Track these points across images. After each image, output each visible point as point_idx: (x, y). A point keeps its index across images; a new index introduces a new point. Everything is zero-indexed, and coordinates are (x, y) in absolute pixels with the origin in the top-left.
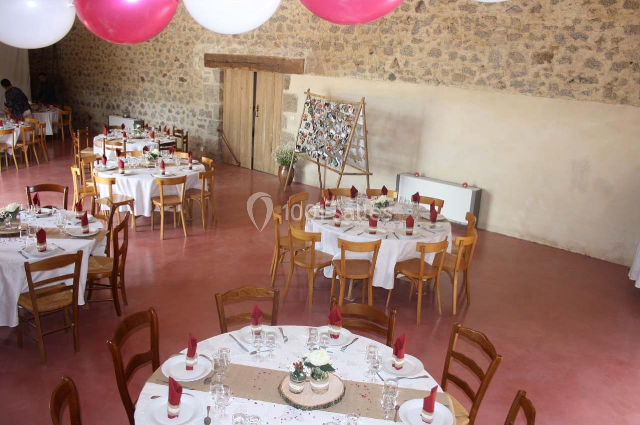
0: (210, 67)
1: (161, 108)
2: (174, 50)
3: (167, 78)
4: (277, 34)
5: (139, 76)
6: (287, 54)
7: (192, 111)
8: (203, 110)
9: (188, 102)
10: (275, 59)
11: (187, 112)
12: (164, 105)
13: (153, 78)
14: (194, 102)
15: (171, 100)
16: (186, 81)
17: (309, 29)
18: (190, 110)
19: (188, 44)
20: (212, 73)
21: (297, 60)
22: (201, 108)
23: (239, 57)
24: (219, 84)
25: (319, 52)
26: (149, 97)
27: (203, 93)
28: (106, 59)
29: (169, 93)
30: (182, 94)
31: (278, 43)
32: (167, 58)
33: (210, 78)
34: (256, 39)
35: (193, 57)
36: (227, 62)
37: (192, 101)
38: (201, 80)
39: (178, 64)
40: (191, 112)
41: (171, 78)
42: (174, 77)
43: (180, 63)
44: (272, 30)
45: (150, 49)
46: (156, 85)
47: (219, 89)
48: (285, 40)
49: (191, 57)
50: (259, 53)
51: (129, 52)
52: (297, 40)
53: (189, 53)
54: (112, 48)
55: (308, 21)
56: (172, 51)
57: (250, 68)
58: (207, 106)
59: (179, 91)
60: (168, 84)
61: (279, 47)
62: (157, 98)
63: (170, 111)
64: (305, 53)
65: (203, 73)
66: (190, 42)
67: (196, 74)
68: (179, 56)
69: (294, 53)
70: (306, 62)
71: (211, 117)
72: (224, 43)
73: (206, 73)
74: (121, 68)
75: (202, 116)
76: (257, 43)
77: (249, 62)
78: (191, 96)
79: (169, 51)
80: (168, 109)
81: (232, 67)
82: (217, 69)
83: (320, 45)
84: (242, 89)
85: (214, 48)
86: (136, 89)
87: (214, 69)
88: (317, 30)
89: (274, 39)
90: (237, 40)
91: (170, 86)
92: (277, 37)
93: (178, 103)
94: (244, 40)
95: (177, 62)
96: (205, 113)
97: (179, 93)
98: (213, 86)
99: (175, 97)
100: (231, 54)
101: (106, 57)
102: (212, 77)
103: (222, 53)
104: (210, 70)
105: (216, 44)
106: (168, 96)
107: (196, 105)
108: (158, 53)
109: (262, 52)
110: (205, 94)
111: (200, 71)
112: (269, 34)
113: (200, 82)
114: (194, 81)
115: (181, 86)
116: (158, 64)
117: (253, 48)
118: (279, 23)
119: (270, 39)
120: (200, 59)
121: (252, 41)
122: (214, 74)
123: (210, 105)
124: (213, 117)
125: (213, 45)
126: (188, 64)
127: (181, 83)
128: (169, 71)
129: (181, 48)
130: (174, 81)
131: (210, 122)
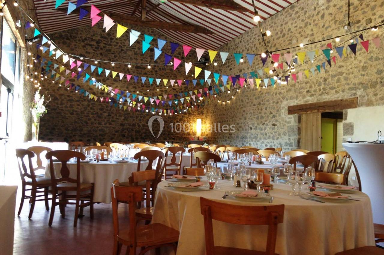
0: (292, 114)
1: (260, 144)
2: (269, 108)
3: (265, 125)
4: (336, 85)
5: (248, 127)
6: (344, 96)
7: (280, 144)
8: (287, 142)
9: (278, 138)
10: (336, 101)
11: (276, 145)
12: (263, 142)
13: (256, 127)
14: (281, 138)
15: (267, 138)
16: (276, 125)
17: (360, 76)
18: (278, 143)
19: (278, 103)
21: (352, 99)
22: (285, 141)
23: (310, 104)
24: (297, 124)
25: (369, 90)
26: (254, 138)
27: (286, 131)
28: (231, 120)
30: (274, 133)
31: (338, 90)
32: (265, 113)
33: (291, 121)
34: (322, 91)
35: (281, 110)
36: (303, 109)
37: (279, 138)
38: (285, 123)
39: (271, 116)
41: (267, 125)
42: (269, 124)
43: (273, 115)
44: (333, 83)
45: (255, 110)
46: (259, 131)
47: (297, 127)
48: (343, 87)
49: (279, 110)
50: (324, 99)
51: (243, 113)
52: (352, 86)
53: (278, 108)
54: (235, 113)
55: (359, 71)
56: (268, 108)
57: (318, 110)
58: (289, 139)
59: (272, 132)
60: (265, 129)
61: (338, 93)
62: (258, 138)
63: (266, 146)
64: (357, 93)
65: (287, 118)
66: (279, 101)
67: (283, 120)
68: (272, 111)
69: (349, 95)
70: (359, 99)
71: (292, 146)
72: (300, 97)
73: (289, 118)
74: (239, 123)
75: (286, 146)
76: (322, 93)
77: (317, 106)
78: (279, 135)
79: (266, 109)
80: (265, 144)
81: (306, 111)
82: (296, 114)
83: (369, 85)
84: (313, 125)
85: (294, 102)
86: (246, 134)
87: (294, 115)
88: (366, 76)
89: (335, 88)
90: (309, 94)
91: (267, 130)
92: (336, 87)
93: (271, 139)
94: (314, 93)
95: (271, 115)
96: (288, 144)
97: (272, 133)
98: (293, 126)
99: (270, 136)
100: (305, 104)
101: (231, 119)
102: (293, 120)
103: (299, 104)
104: (292, 116)
105: (295, 99)
106: (265, 136)
107: (282, 139)
108: (260, 111)
109: (326, 98)
110: (288, 132)
111: (285, 118)
112: (331, 86)
113: (285, 125)
114: (281, 125)
115: (273, 129)
116: (260, 118)
117: (320, 97)
118: (338, 77)
119: (332, 88)
120: (285, 110)
121: (319, 93)
122: (294, 118)
123: (291, 138)
124: (293, 146)
125: (293, 100)
126: (277, 115)
127: (273, 127)
128: (266, 121)
129: (273, 106)
130: (269, 127)
131: (291, 149)
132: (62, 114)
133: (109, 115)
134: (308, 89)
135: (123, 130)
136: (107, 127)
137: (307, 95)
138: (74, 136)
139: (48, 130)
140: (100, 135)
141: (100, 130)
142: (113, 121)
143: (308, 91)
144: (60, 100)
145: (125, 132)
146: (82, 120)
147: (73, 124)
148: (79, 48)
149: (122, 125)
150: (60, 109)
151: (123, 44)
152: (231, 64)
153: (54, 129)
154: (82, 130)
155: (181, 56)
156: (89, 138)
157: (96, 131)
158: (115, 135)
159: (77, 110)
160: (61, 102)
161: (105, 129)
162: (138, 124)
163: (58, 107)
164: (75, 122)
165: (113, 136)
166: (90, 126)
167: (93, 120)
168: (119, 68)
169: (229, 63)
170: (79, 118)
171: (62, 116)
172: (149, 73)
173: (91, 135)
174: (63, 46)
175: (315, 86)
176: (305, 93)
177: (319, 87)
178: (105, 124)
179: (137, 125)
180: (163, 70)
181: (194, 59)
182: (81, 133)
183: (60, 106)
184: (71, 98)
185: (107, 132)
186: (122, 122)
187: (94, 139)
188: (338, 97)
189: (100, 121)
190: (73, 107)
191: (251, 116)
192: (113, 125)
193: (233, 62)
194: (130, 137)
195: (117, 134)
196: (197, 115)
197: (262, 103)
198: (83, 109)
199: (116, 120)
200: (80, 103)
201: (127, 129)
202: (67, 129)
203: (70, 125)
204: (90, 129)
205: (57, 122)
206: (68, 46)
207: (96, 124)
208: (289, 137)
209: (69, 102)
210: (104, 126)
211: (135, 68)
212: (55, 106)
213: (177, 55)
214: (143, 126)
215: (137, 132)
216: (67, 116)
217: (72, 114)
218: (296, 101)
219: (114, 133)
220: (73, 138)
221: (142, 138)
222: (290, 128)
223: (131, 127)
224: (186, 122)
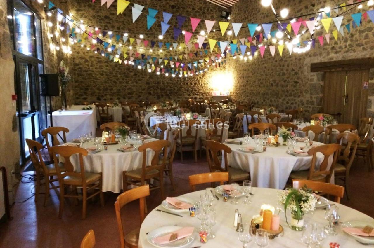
0: (315, 72)
3: (286, 82)
4: (364, 41)
5: (270, 83)
6: (372, 54)
9: (299, 96)
10: (363, 59)
11: (298, 103)
12: (284, 99)
13: (278, 84)
15: (288, 96)
16: (298, 83)
19: (300, 59)
20: (316, 75)
22: (307, 99)
23: (335, 62)
24: (320, 82)
26: (275, 95)
27: (309, 90)
29: (287, 91)
30: (295, 91)
31: (365, 47)
32: (287, 70)
34: (348, 47)
35: (303, 67)
36: (327, 67)
37: (301, 95)
38: (308, 81)
39: (293, 73)
40: (301, 102)
42: (290, 81)
43: (295, 72)
44: (360, 39)
45: (277, 66)
46: (280, 88)
48: (371, 44)
49: (302, 67)
50: (350, 57)
53: (301, 65)
56: (290, 65)
57: (343, 68)
58: (311, 97)
59: (294, 89)
60: (287, 86)
61: (366, 50)
62: (280, 95)
67: (305, 78)
68: (294, 68)
71: (314, 104)
72: (324, 54)
73: (311, 76)
74: (260, 79)
75: (308, 104)
76: (348, 50)
77: (342, 64)
78: (301, 93)
79: (288, 66)
80: (286, 102)
81: (330, 69)
82: (319, 72)
84: (337, 84)
85: (318, 59)
86: (267, 91)
87: (317, 73)
89: (362, 45)
90: (334, 51)
91: (288, 87)
92: (364, 43)
93: (293, 97)
94: (339, 50)
96: (310, 102)
97: (294, 91)
98: (316, 84)
99: (291, 94)
100: (329, 61)
102: (315, 78)
103: (323, 61)
104: (315, 74)
105: (319, 56)
106: (286, 93)
107: (304, 97)
108: (282, 67)
109: (352, 56)
110: (310, 90)
111: (308, 75)
112: (359, 42)
113: (307, 82)
115: (294, 86)
116: (281, 74)
117: (345, 54)
118: (366, 32)
119: (359, 45)
120: (308, 67)
121: (344, 50)
123: (313, 96)
125: (317, 57)
126: (300, 72)
127: (295, 84)
128: (288, 78)
129: (296, 62)
130: (291, 84)
131: (313, 108)
132: (93, 75)
133: (135, 75)
134: (333, 45)
135: (149, 88)
136: (134, 86)
137: (332, 51)
138: (106, 95)
139: (82, 91)
140: (129, 94)
141: (128, 89)
142: (139, 80)
143: (333, 48)
144: (90, 62)
145: (151, 90)
146: (111, 80)
147: (104, 84)
148: (103, 10)
149: (148, 83)
150: (91, 71)
151: (145, 3)
152: (252, 18)
153: (87, 89)
154: (112, 90)
155: (203, 11)
156: (119, 97)
157: (125, 90)
158: (142, 93)
159: (106, 70)
160: (91, 64)
161: (133, 88)
162: (162, 81)
163: (89, 68)
164: (106, 82)
165: (140, 94)
166: (119, 85)
167: (121, 80)
168: (142, 27)
169: (250, 16)
170: (108, 79)
171: (93, 77)
172: (171, 31)
173: (121, 94)
174: (88, 9)
175: (341, 42)
176: (329, 49)
177: (345, 44)
178: (132, 83)
179: (162, 83)
180: (185, 26)
181: (215, 13)
182: (111, 93)
183: (91, 68)
184: (100, 60)
185: (135, 90)
186: (147, 80)
187: (123, 97)
188: (366, 55)
189: (128, 80)
190: (102, 68)
191: (272, 73)
192: (139, 83)
193: (255, 16)
194: (156, 95)
195: (144, 92)
196: (219, 71)
197: (284, 59)
198: (111, 70)
199: (142, 79)
200: (109, 64)
201: (153, 87)
203: (101, 85)
204: (119, 88)
205: (89, 83)
206: (94, 9)
207: (124, 83)
209: (98, 63)
210: (131, 84)
211: (158, 26)
212: (86, 68)
213: (198, 10)
214: (168, 83)
215: (162, 89)
216: (97, 76)
217: (102, 74)
218: (320, 58)
219: (140, 91)
220: (105, 97)
221: (167, 95)
222: (313, 86)
223: (156, 85)
224: (209, 78)
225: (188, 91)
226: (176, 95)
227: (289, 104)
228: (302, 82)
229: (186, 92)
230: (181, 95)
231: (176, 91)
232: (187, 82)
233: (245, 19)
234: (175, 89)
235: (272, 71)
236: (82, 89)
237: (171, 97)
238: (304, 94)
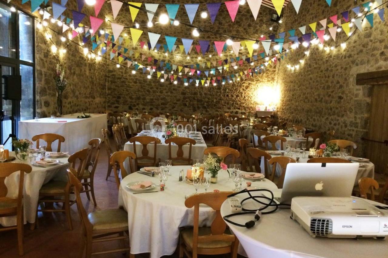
0: (360, 84)
1: (324, 122)
2: (337, 75)
3: (331, 97)
5: (314, 98)
8: (352, 121)
9: (343, 116)
11: (341, 124)
13: (322, 99)
14: (347, 115)
15: (331, 114)
16: (342, 98)
19: (346, 68)
20: (361, 89)
22: (351, 120)
23: (384, 72)
24: (366, 98)
26: (318, 113)
27: (353, 108)
30: (339, 108)
32: (332, 82)
33: (359, 94)
35: (349, 79)
36: (374, 78)
37: (345, 115)
38: (352, 96)
39: (338, 85)
40: (344, 123)
41: (333, 97)
42: (335, 96)
43: (340, 84)
45: (322, 77)
46: (324, 104)
47: (365, 102)
49: (347, 78)
51: (310, 81)
53: (347, 75)
56: (335, 76)
58: (355, 117)
59: (338, 107)
60: (331, 102)
62: (323, 113)
63: (330, 123)
65: (355, 90)
66: (348, 66)
67: (350, 92)
68: (340, 79)
71: (357, 127)
72: (372, 62)
73: (357, 90)
74: (305, 93)
75: (352, 126)
78: (345, 111)
79: (333, 77)
80: (329, 121)
81: (378, 82)
82: (365, 85)
85: (365, 68)
86: (311, 107)
87: (363, 86)
90: (383, 57)
91: (332, 104)
93: (336, 116)
95: (338, 84)
96: (354, 124)
97: (337, 108)
98: (361, 101)
99: (334, 112)
100: (377, 71)
102: (361, 93)
103: (370, 71)
104: (360, 87)
105: (366, 64)
106: (330, 111)
107: (348, 117)
108: (327, 79)
110: (355, 108)
111: (353, 89)
113: (352, 98)
114: (348, 98)
115: (338, 103)
116: (326, 87)
120: (353, 79)
122: (363, 90)
123: (358, 116)
124: (359, 128)
125: (364, 65)
126: (345, 85)
127: (339, 100)
128: (332, 92)
129: (341, 72)
130: (335, 99)
131: (357, 132)
132: (127, 83)
133: (171, 84)
134: (383, 50)
135: (185, 98)
136: (168, 96)
137: (381, 58)
138: (138, 104)
139: (114, 99)
140: (162, 104)
141: (162, 99)
142: (174, 89)
143: (382, 53)
145: (187, 101)
146: (144, 89)
147: (137, 92)
148: (141, 14)
149: (183, 93)
150: (125, 78)
152: (302, 20)
153: (119, 98)
154: (144, 99)
156: (151, 107)
157: (158, 100)
158: (177, 104)
159: (140, 78)
160: (125, 71)
162: (200, 92)
163: (123, 76)
164: (139, 91)
165: (174, 105)
166: (152, 94)
167: (155, 89)
168: (181, 32)
169: (300, 18)
170: (142, 87)
171: (126, 84)
172: (212, 36)
173: (154, 104)
174: (126, 13)
176: (378, 55)
180: (228, 32)
181: (265, 16)
182: (144, 102)
183: (124, 75)
185: (169, 101)
186: (183, 90)
187: (156, 108)
189: (162, 89)
190: (136, 76)
192: (175, 94)
193: (304, 17)
194: (192, 106)
195: (178, 102)
196: (266, 83)
197: (329, 69)
199: (177, 88)
201: (189, 98)
202: (131, 98)
203: (134, 94)
204: (152, 97)
205: (122, 91)
207: (158, 92)
208: (356, 116)
212: (120, 75)
213: (245, 14)
214: (205, 94)
215: (198, 101)
216: (130, 84)
217: (135, 82)
218: (367, 68)
219: (175, 102)
220: (137, 107)
221: (204, 108)
222: (357, 103)
223: (193, 95)
224: (253, 90)
225: (228, 104)
226: (214, 107)
227: (332, 125)
228: (347, 97)
229: (226, 105)
230: (220, 108)
231: (214, 103)
232: (228, 94)
233: (295, 22)
234: (213, 101)
235: (317, 84)
236: (114, 97)
237: (208, 110)
238: (348, 112)
